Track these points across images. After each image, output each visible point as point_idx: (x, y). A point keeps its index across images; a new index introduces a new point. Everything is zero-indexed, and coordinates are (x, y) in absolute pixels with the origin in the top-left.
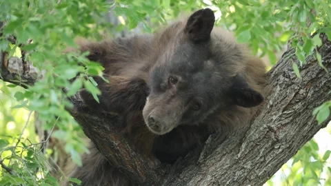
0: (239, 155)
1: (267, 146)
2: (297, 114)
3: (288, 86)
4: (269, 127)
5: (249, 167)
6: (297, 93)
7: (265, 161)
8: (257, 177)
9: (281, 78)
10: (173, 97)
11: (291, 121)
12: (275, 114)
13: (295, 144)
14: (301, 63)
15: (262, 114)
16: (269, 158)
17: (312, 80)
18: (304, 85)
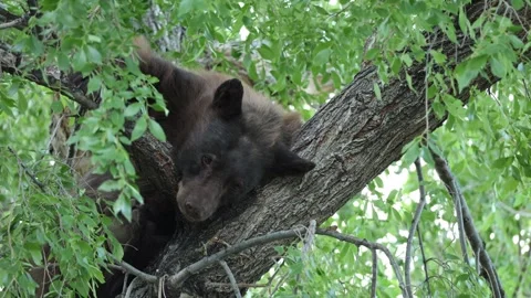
0: (301, 186)
1: (332, 177)
2: (369, 143)
3: (360, 110)
4: (336, 156)
5: (311, 200)
6: (371, 119)
7: (329, 194)
8: (320, 212)
9: (353, 101)
10: (209, 178)
11: (363, 150)
12: (345, 142)
13: (364, 177)
14: (383, 83)
15: (329, 141)
16: (334, 191)
17: (388, 105)
18: (379, 111)
